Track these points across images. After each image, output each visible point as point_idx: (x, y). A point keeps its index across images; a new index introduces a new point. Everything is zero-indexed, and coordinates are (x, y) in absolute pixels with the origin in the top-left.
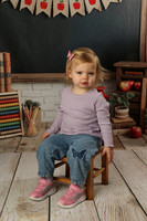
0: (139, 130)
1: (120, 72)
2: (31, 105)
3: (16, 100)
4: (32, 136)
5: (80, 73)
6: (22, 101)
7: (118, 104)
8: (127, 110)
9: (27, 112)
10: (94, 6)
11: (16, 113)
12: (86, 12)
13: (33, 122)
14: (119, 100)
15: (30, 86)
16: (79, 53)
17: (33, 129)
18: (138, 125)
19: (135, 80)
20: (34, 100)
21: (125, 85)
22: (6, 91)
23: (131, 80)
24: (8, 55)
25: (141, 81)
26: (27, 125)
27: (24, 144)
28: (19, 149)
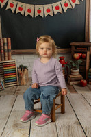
0: (85, 82)
1: (73, 48)
2: (23, 68)
3: (14, 65)
4: (23, 85)
5: (42, 49)
6: (17, 65)
7: (73, 67)
8: (78, 70)
9: (20, 71)
10: (58, 11)
11: (14, 72)
12: (54, 14)
13: (24, 78)
14: (73, 64)
15: (22, 57)
16: (42, 38)
17: (24, 81)
18: (84, 79)
19: (83, 53)
20: (24, 65)
21: (76, 56)
22: (8, 60)
23: (80, 53)
24: (9, 39)
25: (86, 53)
26: (20, 79)
27: (19, 90)
28: (16, 93)
